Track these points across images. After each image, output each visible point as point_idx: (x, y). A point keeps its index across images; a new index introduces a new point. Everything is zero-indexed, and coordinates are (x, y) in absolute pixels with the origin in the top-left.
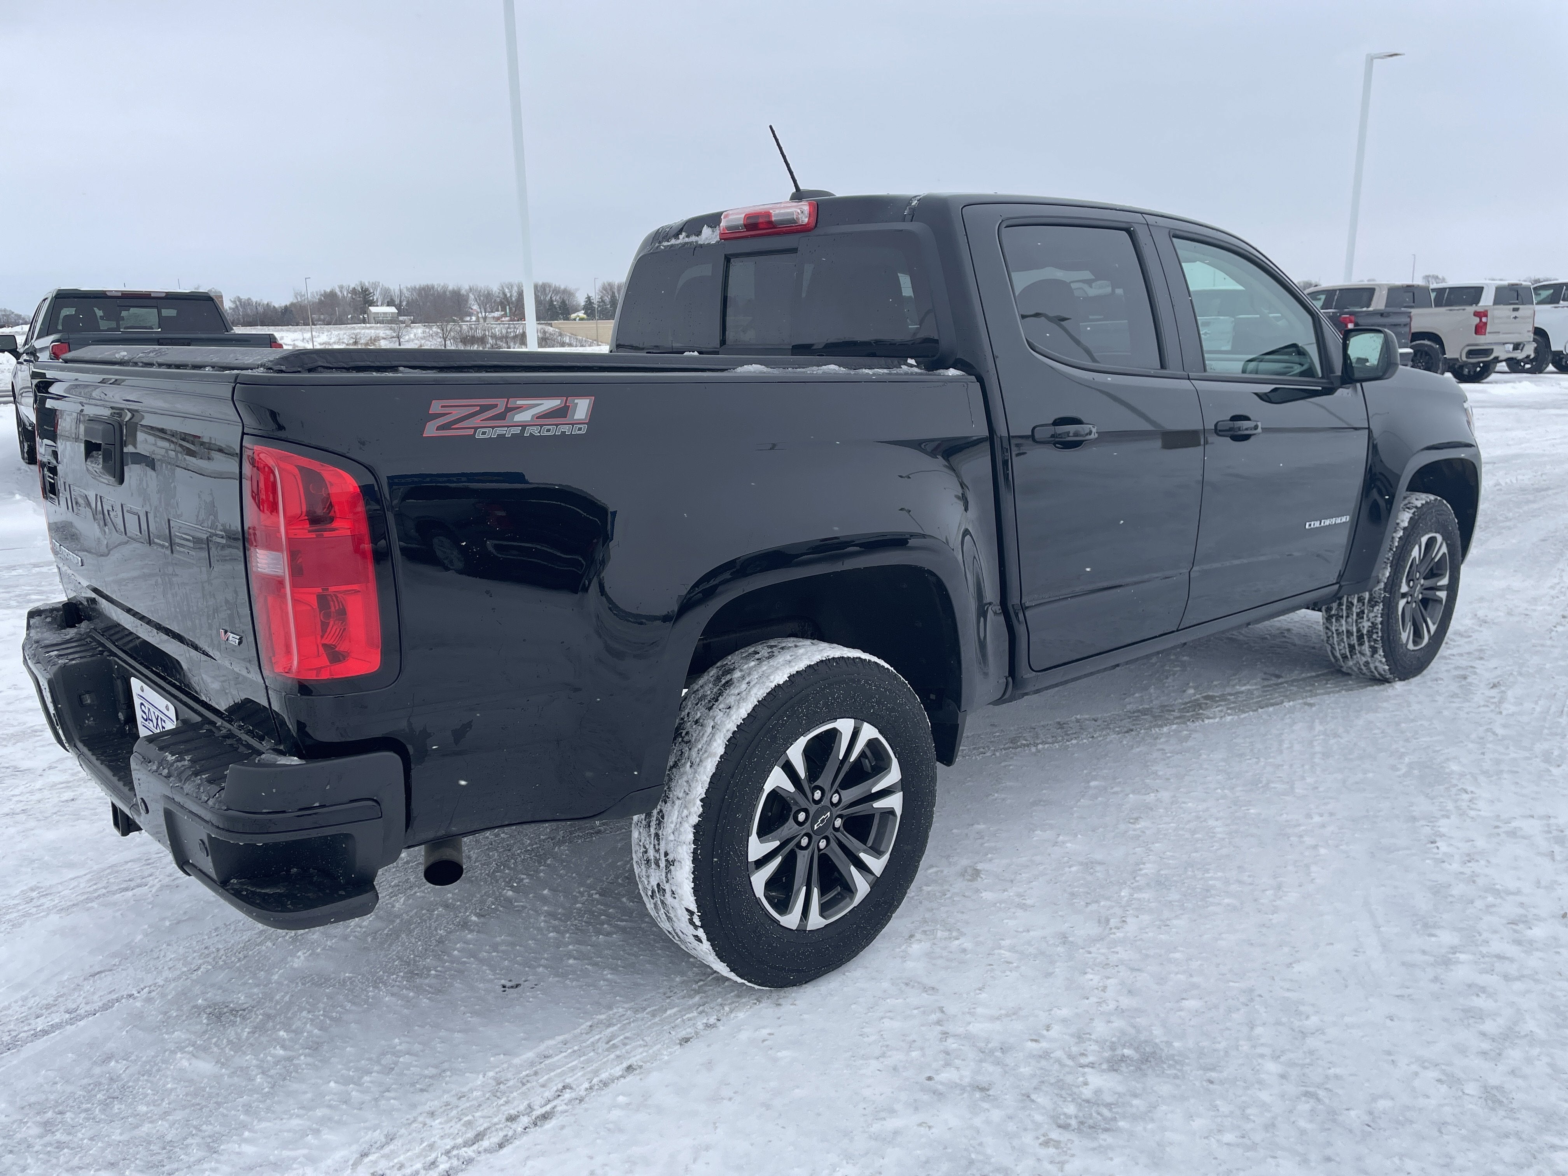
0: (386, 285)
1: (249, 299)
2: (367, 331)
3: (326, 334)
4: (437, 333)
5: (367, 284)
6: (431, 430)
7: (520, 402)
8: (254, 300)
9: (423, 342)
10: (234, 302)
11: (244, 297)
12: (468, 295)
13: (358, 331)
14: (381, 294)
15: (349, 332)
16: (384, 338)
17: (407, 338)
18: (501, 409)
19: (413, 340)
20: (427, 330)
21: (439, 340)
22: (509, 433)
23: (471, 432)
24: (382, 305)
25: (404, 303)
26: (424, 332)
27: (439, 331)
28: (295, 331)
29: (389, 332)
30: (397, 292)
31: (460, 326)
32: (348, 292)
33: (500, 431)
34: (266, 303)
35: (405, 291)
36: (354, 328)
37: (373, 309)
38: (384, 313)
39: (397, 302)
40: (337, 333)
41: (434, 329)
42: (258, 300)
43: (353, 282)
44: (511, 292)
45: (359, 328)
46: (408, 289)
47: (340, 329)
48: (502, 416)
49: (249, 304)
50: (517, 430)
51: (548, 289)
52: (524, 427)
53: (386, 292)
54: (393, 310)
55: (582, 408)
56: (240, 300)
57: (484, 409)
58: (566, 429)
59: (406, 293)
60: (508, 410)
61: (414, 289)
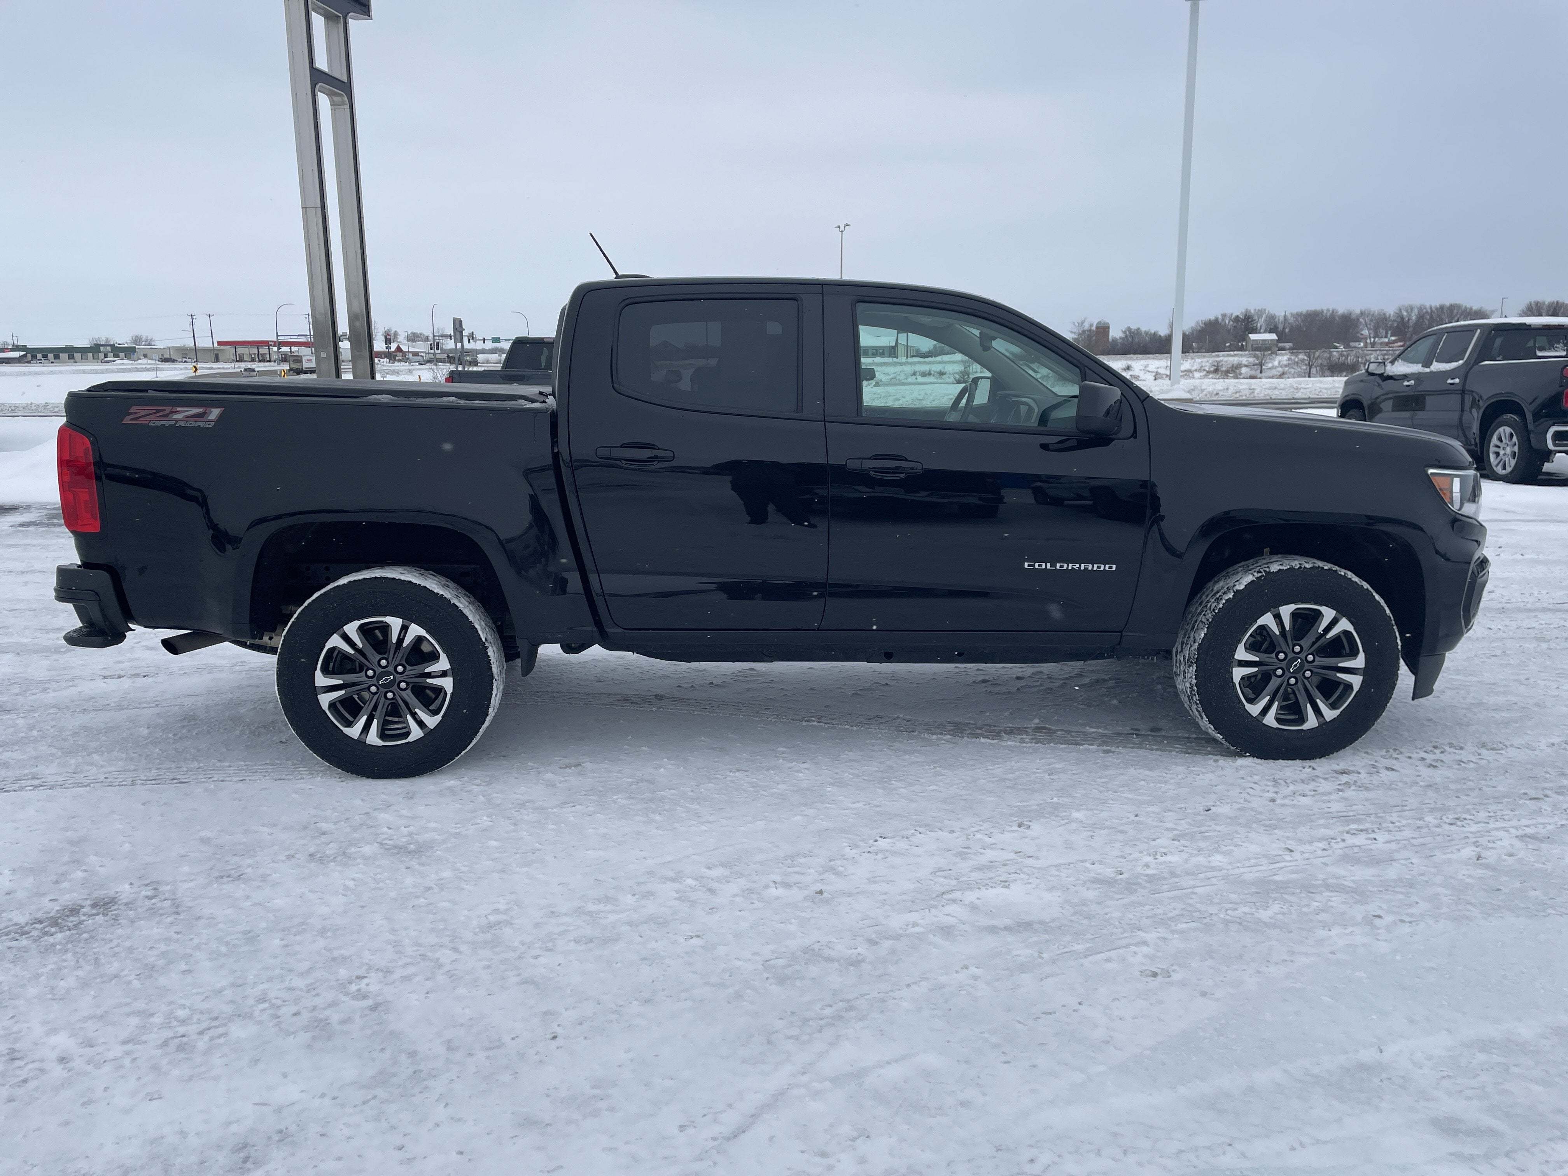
0: (1272, 312)
1: (1139, 329)
2: (1231, 359)
3: (1189, 361)
4: (1303, 360)
5: (1252, 311)
6: (127, 420)
7: (178, 409)
8: (1143, 329)
9: (1286, 369)
10: (1125, 332)
11: (1134, 327)
12: (1358, 320)
13: (1221, 358)
14: (1265, 320)
15: (1211, 360)
16: (1246, 366)
17: (1270, 365)
18: (167, 412)
19: (1276, 368)
20: (1293, 357)
21: (1305, 367)
22: (167, 424)
23: (148, 422)
24: (1264, 332)
25: (1287, 330)
26: (1289, 359)
27: (1306, 358)
28: (1161, 359)
29: (1251, 360)
30: (1282, 319)
31: (1331, 353)
32: (1230, 320)
33: (163, 423)
34: (1153, 332)
35: (1289, 316)
36: (1218, 356)
37: (1253, 337)
38: (1263, 340)
39: (1280, 328)
40: (1200, 360)
41: (1301, 356)
42: (1147, 329)
43: (1237, 310)
44: (1409, 315)
45: (1223, 356)
46: (1292, 315)
47: (1204, 357)
48: (166, 416)
49: (1138, 333)
50: (173, 423)
51: (1455, 311)
52: (177, 422)
53: (1271, 318)
54: (1274, 336)
55: (215, 413)
56: (1129, 329)
57: (158, 411)
58: (202, 424)
59: (1291, 320)
60: (171, 412)
61: (1299, 315)
